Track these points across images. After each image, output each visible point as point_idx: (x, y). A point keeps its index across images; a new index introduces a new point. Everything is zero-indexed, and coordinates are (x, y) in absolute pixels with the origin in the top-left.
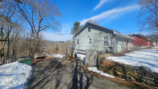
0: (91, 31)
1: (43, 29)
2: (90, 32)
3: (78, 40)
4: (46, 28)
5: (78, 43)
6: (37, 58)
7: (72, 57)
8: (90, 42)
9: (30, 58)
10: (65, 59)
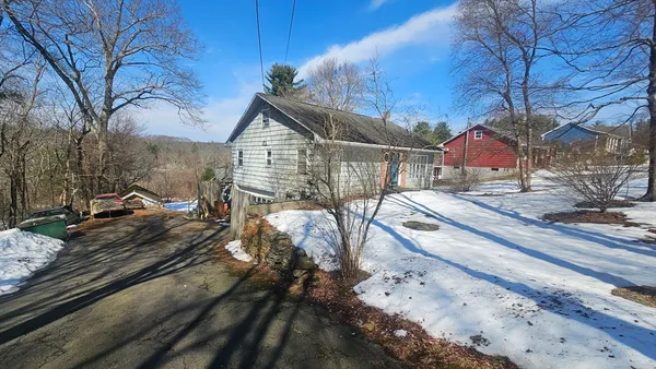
0: (271, 124)
1: (129, 102)
2: (267, 129)
3: (241, 153)
4: (138, 98)
5: (241, 162)
6: (96, 216)
7: (217, 211)
8: (269, 162)
9: (67, 214)
10: (195, 217)
